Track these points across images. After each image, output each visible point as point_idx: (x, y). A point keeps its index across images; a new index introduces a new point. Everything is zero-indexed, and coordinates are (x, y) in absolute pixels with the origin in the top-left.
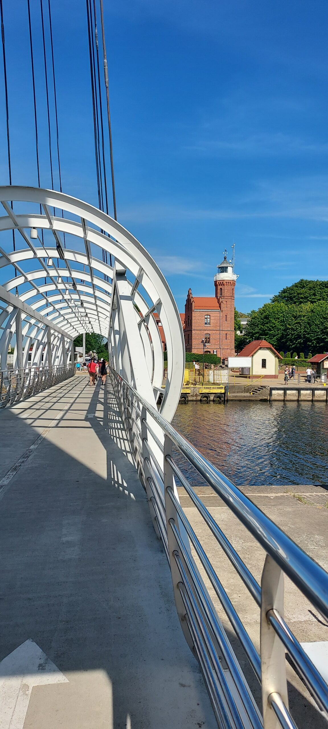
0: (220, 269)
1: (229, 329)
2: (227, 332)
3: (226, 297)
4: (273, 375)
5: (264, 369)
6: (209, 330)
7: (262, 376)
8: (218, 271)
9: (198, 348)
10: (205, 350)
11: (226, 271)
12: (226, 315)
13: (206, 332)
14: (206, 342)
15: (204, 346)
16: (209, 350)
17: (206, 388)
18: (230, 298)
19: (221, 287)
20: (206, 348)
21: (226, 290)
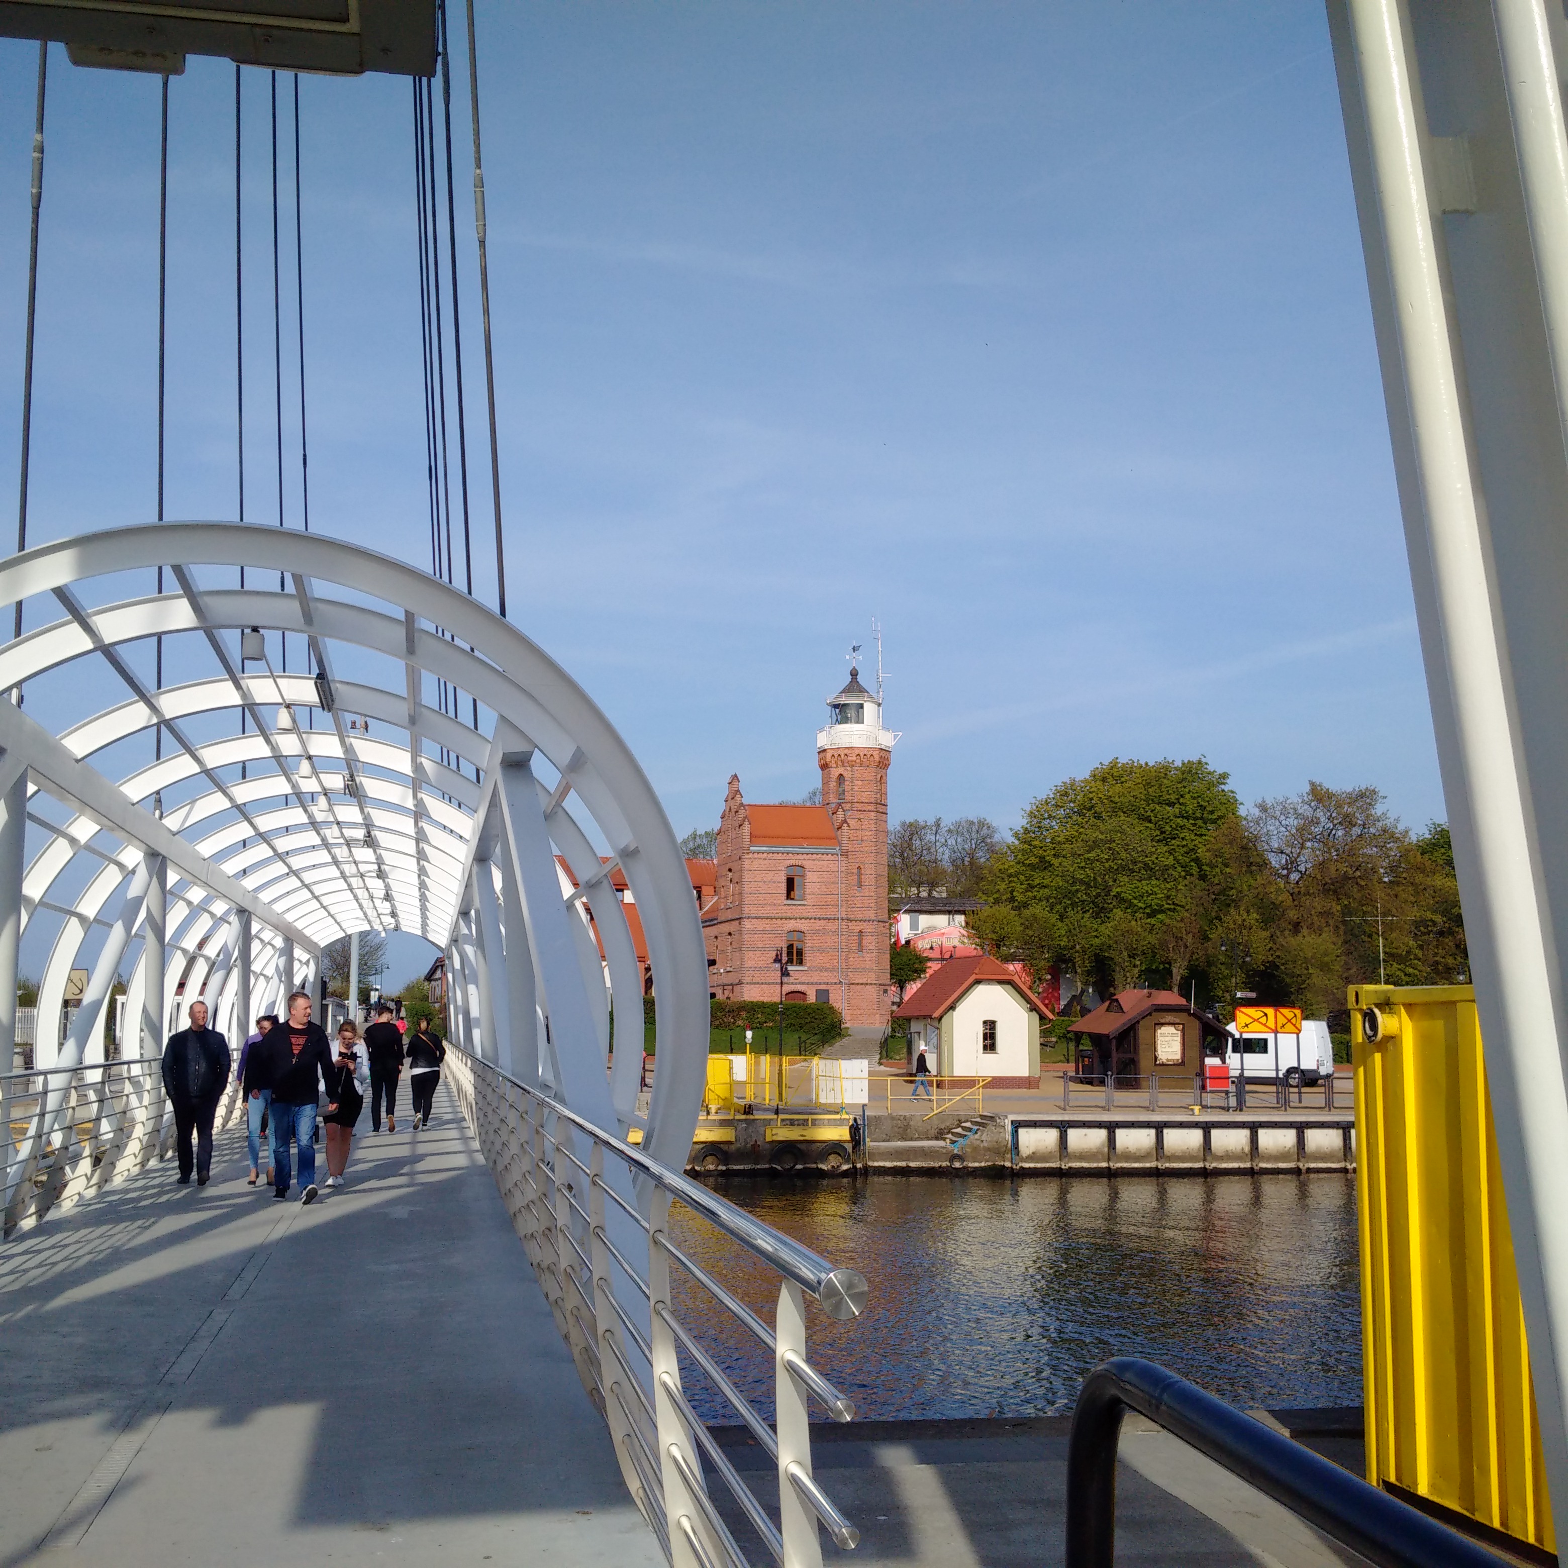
0: (837, 710)
1: (871, 915)
2: (865, 924)
3: (859, 806)
4: (1021, 1078)
5: (990, 1056)
6: (801, 919)
7: (983, 1081)
8: (831, 716)
9: (763, 981)
10: (787, 988)
11: (860, 720)
12: (859, 868)
13: (792, 925)
14: (790, 961)
15: (785, 973)
16: (799, 988)
17: (788, 1122)
18: (873, 809)
19: (841, 770)
20: (791, 980)
21: (860, 783)
